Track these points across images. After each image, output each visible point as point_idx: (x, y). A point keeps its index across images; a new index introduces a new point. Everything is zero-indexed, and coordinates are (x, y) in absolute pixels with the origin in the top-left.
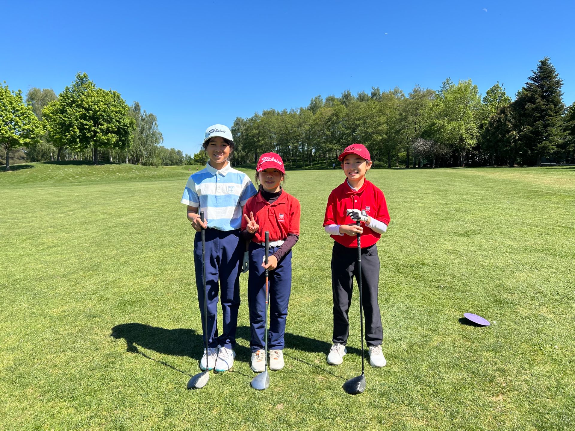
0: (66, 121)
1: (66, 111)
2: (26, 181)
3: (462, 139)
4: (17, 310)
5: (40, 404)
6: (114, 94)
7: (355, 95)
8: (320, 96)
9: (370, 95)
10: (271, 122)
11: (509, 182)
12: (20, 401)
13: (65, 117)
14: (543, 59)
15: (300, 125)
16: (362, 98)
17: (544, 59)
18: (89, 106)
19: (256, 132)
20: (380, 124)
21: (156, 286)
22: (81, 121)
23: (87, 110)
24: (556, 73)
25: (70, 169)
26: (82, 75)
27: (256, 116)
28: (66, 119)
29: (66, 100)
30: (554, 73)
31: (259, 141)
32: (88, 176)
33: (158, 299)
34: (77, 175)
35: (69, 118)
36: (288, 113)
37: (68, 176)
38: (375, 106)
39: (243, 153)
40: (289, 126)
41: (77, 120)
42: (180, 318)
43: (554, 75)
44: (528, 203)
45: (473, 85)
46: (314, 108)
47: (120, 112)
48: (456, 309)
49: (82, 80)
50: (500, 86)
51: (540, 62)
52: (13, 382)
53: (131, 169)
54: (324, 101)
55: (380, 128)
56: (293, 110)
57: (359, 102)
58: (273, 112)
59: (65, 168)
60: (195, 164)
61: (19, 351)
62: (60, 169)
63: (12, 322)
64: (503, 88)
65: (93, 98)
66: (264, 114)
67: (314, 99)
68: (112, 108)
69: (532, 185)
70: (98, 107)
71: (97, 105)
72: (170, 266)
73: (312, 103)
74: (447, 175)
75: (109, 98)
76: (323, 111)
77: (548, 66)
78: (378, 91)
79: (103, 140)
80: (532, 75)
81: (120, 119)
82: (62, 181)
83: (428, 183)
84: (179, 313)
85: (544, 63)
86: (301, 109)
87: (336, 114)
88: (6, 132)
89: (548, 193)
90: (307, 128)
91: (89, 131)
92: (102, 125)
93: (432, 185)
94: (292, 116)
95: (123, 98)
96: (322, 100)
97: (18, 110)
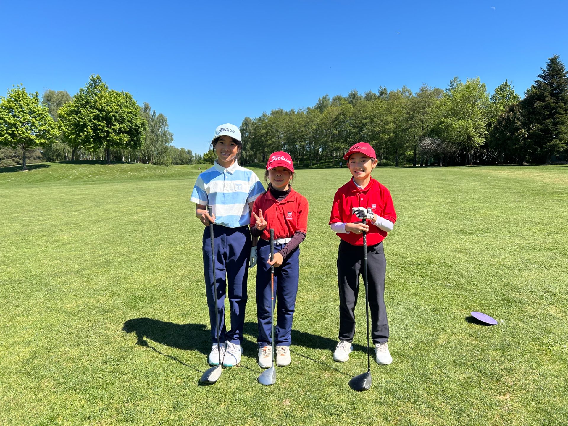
0: (80, 122)
1: (80, 112)
2: (42, 180)
3: (469, 138)
4: (33, 305)
5: (54, 396)
6: (126, 95)
7: (362, 94)
8: (327, 96)
9: (378, 94)
10: (278, 121)
11: (518, 181)
12: (35, 393)
13: (79, 118)
14: (552, 57)
15: (308, 124)
16: (369, 97)
17: (554, 57)
18: (102, 107)
19: (264, 131)
20: (387, 123)
21: (166, 282)
22: (95, 122)
23: (100, 111)
24: (565, 71)
25: (84, 169)
26: (95, 77)
27: (264, 115)
28: (80, 120)
29: (80, 102)
30: (564, 70)
31: (267, 141)
32: (101, 175)
33: (168, 295)
34: (90, 174)
35: (83, 119)
36: (296, 113)
37: (81, 175)
38: (383, 106)
39: (251, 152)
40: (297, 125)
41: (90, 121)
42: (189, 314)
43: (564, 73)
44: (537, 202)
45: (481, 84)
46: (321, 107)
47: (131, 113)
48: (463, 308)
49: (95, 81)
50: (509, 84)
51: (549, 59)
52: (29, 374)
53: (143, 169)
54: (331, 101)
55: (387, 127)
56: (301, 110)
57: (365, 101)
58: (281, 112)
59: (79, 167)
60: (204, 164)
61: (34, 344)
62: (74, 169)
63: (28, 316)
64: (512, 87)
65: (106, 99)
66: (273, 113)
67: (321, 99)
68: (124, 109)
69: (541, 184)
70: (111, 108)
71: (110, 106)
72: (179, 263)
73: (320, 102)
74: (455, 173)
75: (121, 99)
76: (330, 111)
77: (558, 63)
78: (385, 90)
79: (116, 140)
80: (541, 73)
81: (132, 119)
82: (76, 180)
83: (436, 182)
84: (188, 309)
85: (553, 60)
86: (308, 109)
87: (344, 114)
88: (23, 133)
89: (557, 192)
90: (314, 127)
91: (103, 131)
92: (114, 125)
93: (439, 184)
94: (300, 115)
95: (134, 99)
96: (329, 99)
97: (34, 112)
